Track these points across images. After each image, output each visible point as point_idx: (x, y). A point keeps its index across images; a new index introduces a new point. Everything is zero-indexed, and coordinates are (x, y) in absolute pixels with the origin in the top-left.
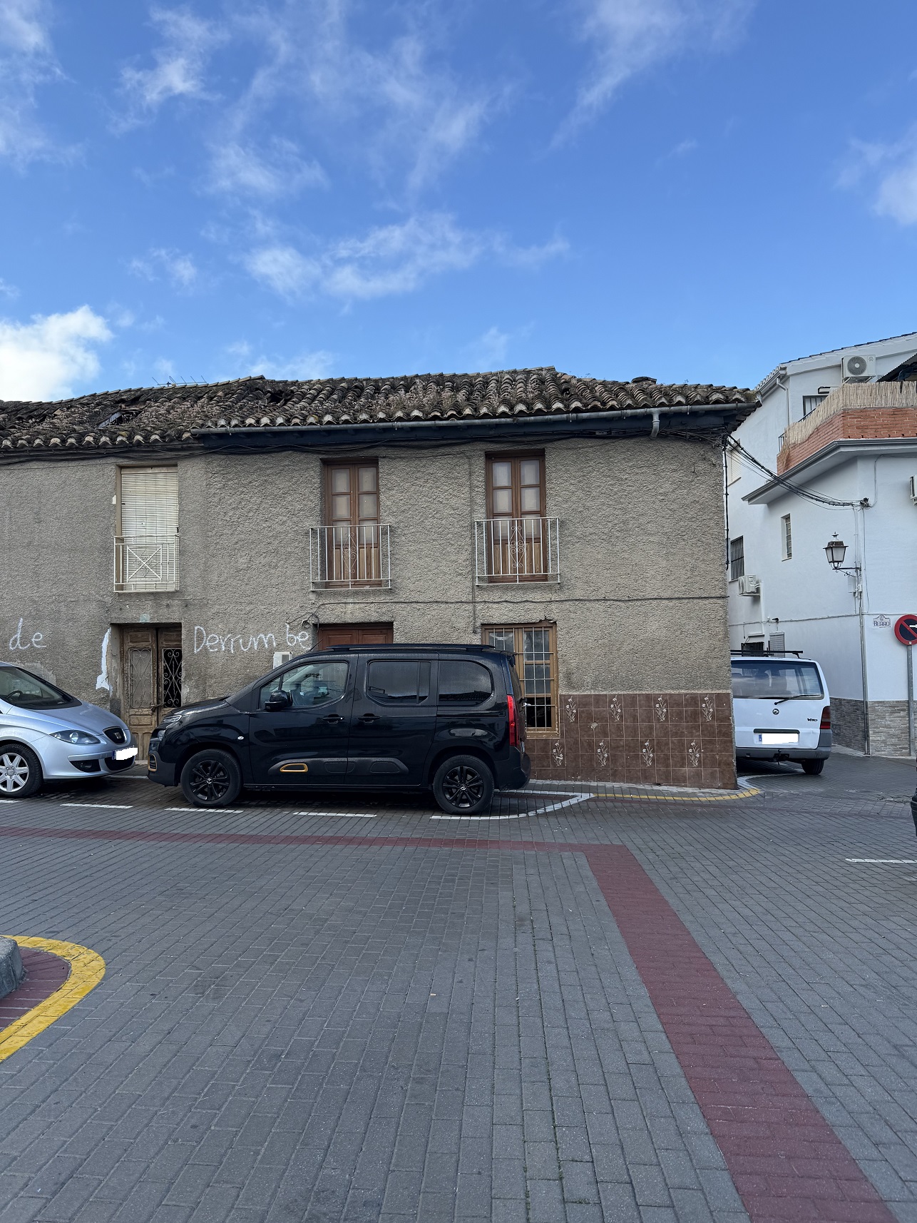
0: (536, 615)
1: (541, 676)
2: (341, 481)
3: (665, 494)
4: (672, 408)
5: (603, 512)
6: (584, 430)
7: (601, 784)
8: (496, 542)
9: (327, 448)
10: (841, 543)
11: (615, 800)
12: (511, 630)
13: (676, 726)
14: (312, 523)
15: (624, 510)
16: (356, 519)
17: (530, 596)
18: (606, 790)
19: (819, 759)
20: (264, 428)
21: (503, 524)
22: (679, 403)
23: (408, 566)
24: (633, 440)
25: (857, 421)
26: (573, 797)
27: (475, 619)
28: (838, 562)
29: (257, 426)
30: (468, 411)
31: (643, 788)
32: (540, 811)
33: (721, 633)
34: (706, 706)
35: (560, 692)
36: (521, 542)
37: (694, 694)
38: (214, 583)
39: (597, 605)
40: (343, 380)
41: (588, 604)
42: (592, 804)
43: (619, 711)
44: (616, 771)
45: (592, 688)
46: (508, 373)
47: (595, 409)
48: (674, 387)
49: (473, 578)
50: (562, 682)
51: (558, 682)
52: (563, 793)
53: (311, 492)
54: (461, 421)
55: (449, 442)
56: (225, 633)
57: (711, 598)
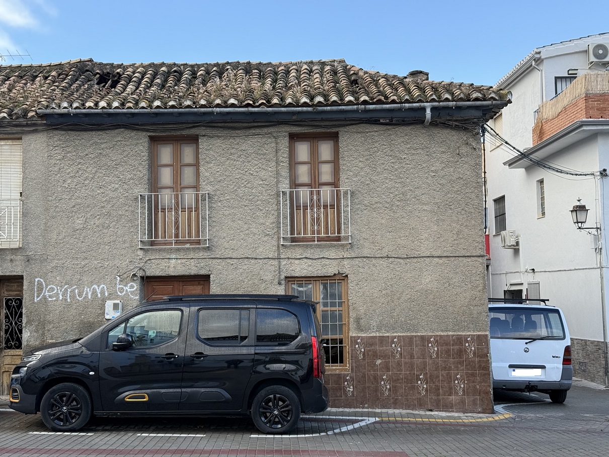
0: (331, 270)
1: (336, 321)
2: (166, 154)
3: (436, 171)
4: (441, 103)
5: (386, 185)
6: (371, 118)
7: (384, 410)
8: (298, 208)
9: (154, 127)
10: (584, 207)
11: (396, 422)
12: (310, 282)
13: (445, 361)
14: (142, 190)
15: (404, 184)
16: (177, 186)
17: (326, 254)
18: (388, 415)
19: (563, 390)
20: (101, 110)
21: (304, 194)
22: (447, 100)
23: (223, 227)
24: (411, 127)
25: (597, 104)
26: (362, 420)
27: (279, 273)
28: (582, 223)
29: (96, 109)
30: (275, 101)
31: (418, 413)
32: (337, 431)
33: (481, 285)
34: (469, 345)
35: (351, 334)
36: (319, 207)
37: (461, 335)
38: (53, 240)
39: (381, 262)
40: (163, 64)
41: (374, 261)
42: (378, 426)
43: (399, 349)
44: (396, 399)
45: (377, 331)
46: (306, 63)
47: (380, 102)
48: (443, 83)
49: (279, 238)
50: (352, 326)
51: (349, 326)
52: (354, 418)
53: (140, 164)
54: (270, 109)
55: (259, 124)
56: (63, 284)
57: (473, 256)
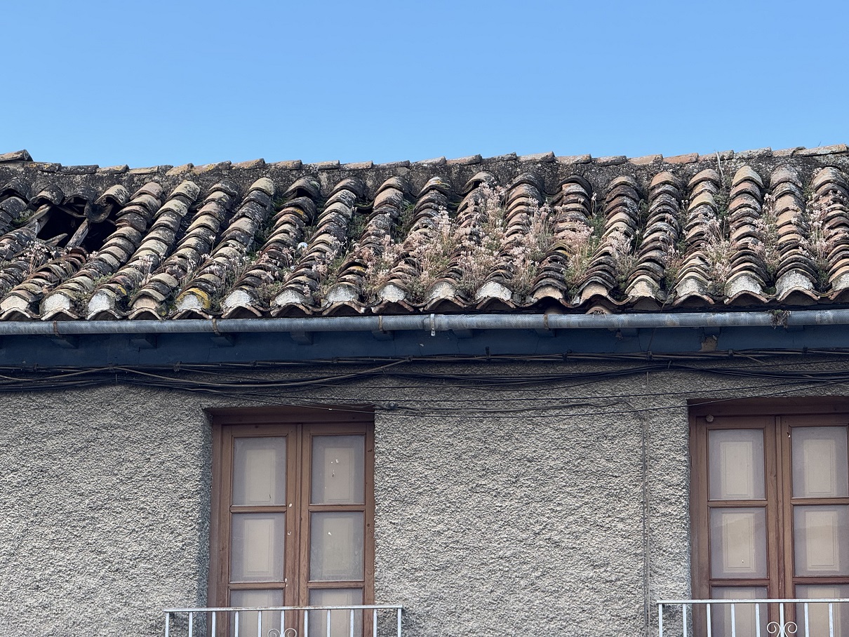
9: (225, 381)
14: (176, 595)
16: (300, 586)
20: (51, 324)
21: (742, 615)
30: (641, 289)
40: (260, 168)
46: (748, 160)
53: (175, 506)
54: (624, 318)
